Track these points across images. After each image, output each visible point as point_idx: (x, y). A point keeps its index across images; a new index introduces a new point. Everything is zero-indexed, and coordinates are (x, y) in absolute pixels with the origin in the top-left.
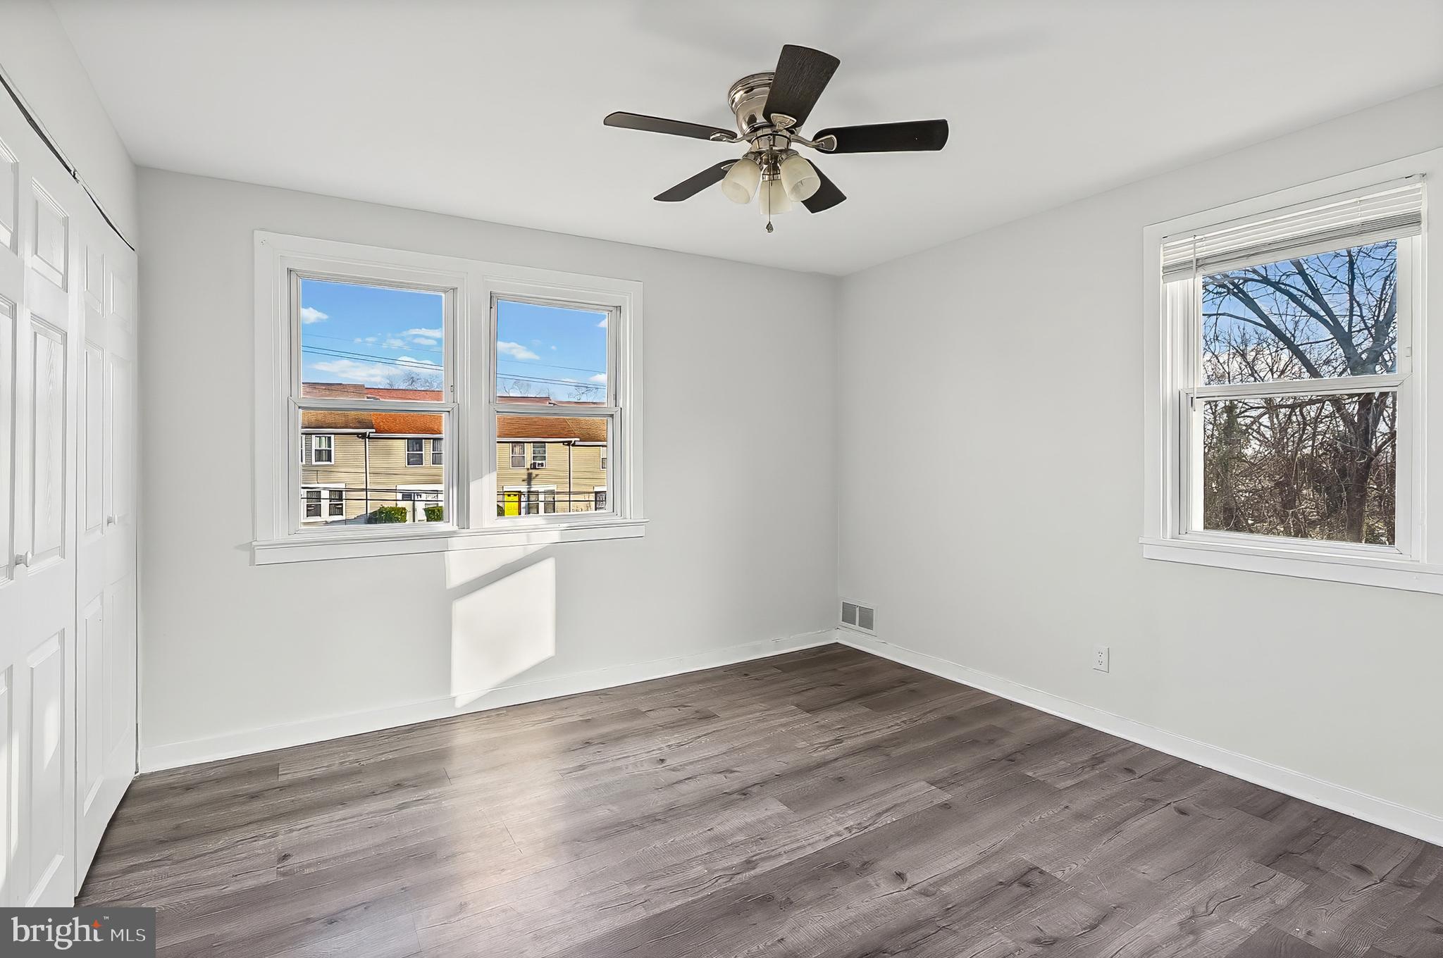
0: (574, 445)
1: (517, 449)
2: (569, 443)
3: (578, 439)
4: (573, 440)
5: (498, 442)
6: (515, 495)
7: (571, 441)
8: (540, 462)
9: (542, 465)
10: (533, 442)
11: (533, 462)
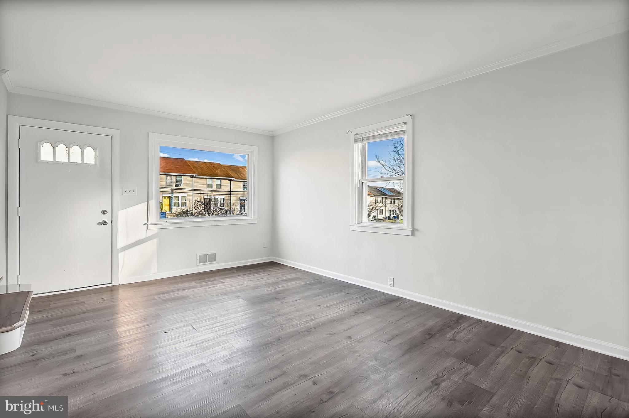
0: (195, 177)
1: (169, 178)
2: (192, 177)
3: (197, 175)
4: (195, 175)
5: (161, 175)
6: (168, 198)
7: (194, 176)
8: (180, 184)
9: (180, 185)
10: (177, 175)
11: (176, 184)
